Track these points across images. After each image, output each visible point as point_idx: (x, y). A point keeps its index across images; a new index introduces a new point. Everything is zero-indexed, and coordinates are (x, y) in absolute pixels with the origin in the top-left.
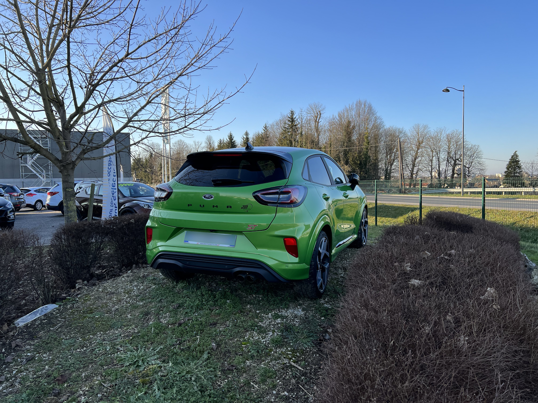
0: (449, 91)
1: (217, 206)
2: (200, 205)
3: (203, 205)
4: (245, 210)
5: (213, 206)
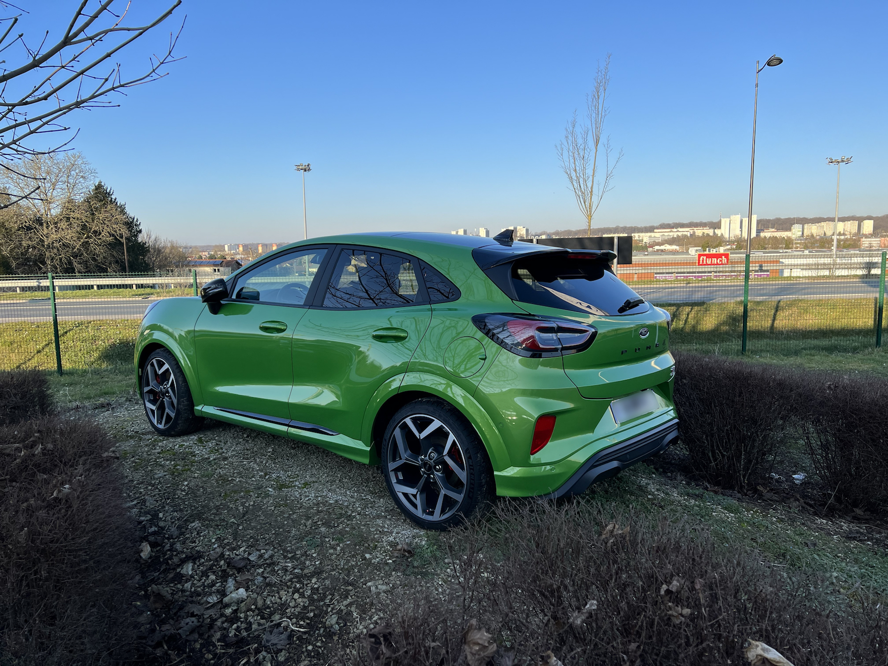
1: (650, 347)
2: (636, 349)
3: (639, 349)
5: (647, 348)
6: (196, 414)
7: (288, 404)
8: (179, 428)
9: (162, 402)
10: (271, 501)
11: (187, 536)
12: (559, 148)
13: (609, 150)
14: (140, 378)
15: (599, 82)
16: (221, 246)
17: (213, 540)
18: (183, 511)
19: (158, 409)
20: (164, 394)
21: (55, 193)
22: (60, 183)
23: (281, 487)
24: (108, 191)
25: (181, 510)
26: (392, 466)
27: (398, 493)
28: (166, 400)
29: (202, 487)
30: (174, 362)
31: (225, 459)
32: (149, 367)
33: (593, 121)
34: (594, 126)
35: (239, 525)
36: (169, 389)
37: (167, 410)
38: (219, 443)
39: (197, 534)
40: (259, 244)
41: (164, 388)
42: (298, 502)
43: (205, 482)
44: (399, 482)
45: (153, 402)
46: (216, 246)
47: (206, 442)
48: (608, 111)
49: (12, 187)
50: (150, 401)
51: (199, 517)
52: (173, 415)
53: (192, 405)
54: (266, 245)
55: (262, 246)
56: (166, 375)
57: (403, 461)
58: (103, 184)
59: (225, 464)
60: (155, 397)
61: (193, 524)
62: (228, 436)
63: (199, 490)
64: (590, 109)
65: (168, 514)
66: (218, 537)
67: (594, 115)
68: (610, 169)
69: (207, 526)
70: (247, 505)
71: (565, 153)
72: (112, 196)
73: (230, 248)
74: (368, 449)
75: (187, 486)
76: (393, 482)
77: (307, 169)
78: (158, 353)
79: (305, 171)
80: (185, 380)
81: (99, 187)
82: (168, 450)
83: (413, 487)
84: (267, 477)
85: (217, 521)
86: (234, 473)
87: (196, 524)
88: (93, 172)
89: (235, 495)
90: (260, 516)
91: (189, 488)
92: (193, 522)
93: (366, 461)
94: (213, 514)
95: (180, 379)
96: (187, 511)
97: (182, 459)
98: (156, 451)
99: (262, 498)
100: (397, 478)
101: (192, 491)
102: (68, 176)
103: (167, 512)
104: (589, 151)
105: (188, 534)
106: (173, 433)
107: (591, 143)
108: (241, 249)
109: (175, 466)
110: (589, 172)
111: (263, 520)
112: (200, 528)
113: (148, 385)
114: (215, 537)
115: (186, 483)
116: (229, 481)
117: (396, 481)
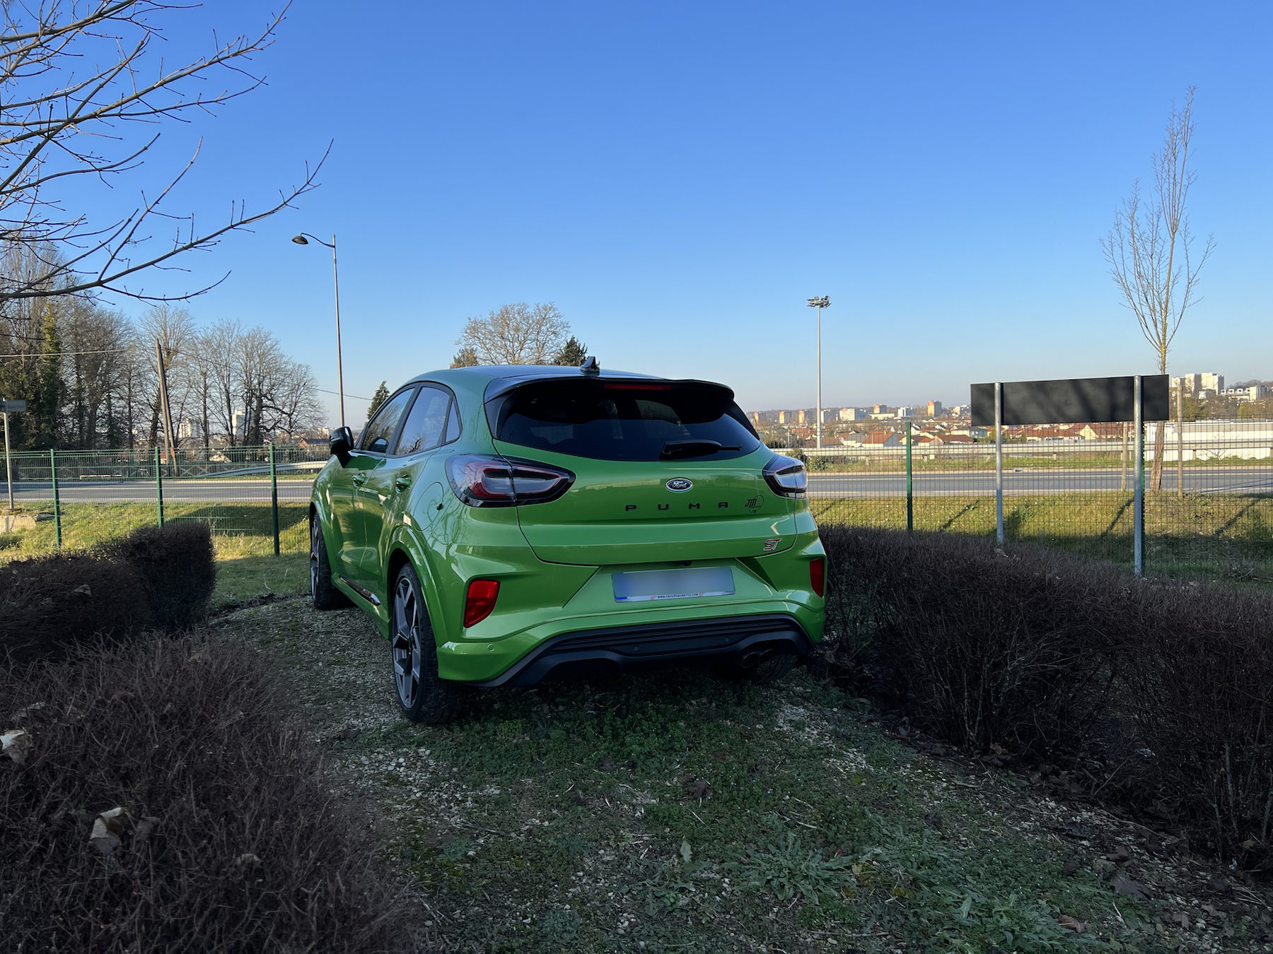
0: (306, 243)
1: (698, 506)
2: (660, 506)
3: (667, 506)
4: (752, 509)
5: (691, 506)
6: (333, 583)
12: (1107, 243)
15: (1176, 132)
21: (523, 354)
22: (529, 342)
24: (581, 349)
40: (781, 411)
49: (479, 348)
54: (790, 412)
58: (575, 340)
72: (586, 355)
77: (824, 304)
79: (822, 306)
81: (571, 344)
88: (565, 326)
102: (538, 334)
104: (1162, 243)
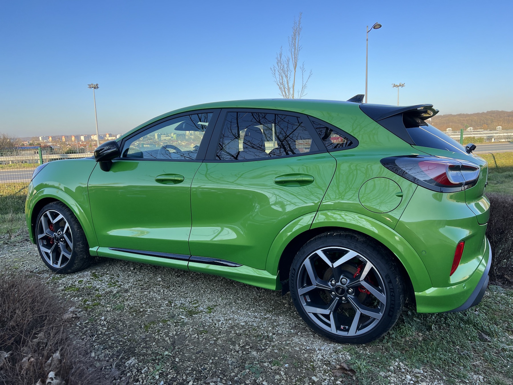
6: (91, 254)
7: (188, 242)
8: (75, 266)
9: (57, 245)
10: (191, 329)
11: (128, 374)
12: (273, 69)
13: (304, 71)
14: (33, 228)
15: (295, 29)
16: (36, 137)
17: (157, 377)
18: (113, 348)
19: (53, 252)
20: (58, 240)
23: (190, 313)
25: (111, 347)
26: (301, 291)
27: (309, 314)
28: (61, 244)
29: (120, 320)
30: (68, 213)
31: (126, 291)
32: (42, 218)
33: (293, 53)
34: (293, 57)
35: (174, 357)
36: (65, 236)
37: (63, 253)
38: (113, 277)
39: (138, 371)
41: (58, 235)
42: (215, 327)
43: (120, 315)
44: (308, 304)
45: (48, 246)
46: (33, 138)
47: (101, 276)
48: (301, 47)
50: (44, 246)
51: (131, 352)
52: (69, 257)
53: (87, 246)
54: (68, 136)
55: (65, 137)
56: (60, 225)
57: (314, 287)
59: (129, 296)
60: (48, 242)
61: (130, 361)
62: (116, 270)
63: (118, 324)
64: (291, 46)
65: (99, 353)
66: (160, 373)
67: (293, 50)
68: (304, 83)
69: (145, 362)
70: (171, 334)
71: (277, 73)
73: (43, 139)
74: (275, 277)
75: (105, 320)
76: (303, 305)
78: (52, 206)
79: (95, 88)
80: (80, 227)
82: (70, 287)
83: (325, 308)
84: (173, 305)
85: (150, 355)
86: (142, 304)
87: (132, 361)
89: (155, 326)
90: (188, 345)
91: (108, 322)
92: (128, 359)
93: (273, 287)
94: (143, 347)
95: (75, 227)
96: (117, 347)
97: (88, 295)
98: (60, 288)
99: (181, 326)
100: (306, 301)
101: (112, 325)
103: (98, 350)
104: (290, 72)
105: (128, 372)
106: (69, 271)
107: (292, 67)
108: (50, 139)
109: (85, 302)
110: (291, 85)
111: (193, 349)
112: (138, 364)
113: (42, 232)
114: (157, 373)
115: (103, 318)
116: (141, 312)
117: (306, 304)
